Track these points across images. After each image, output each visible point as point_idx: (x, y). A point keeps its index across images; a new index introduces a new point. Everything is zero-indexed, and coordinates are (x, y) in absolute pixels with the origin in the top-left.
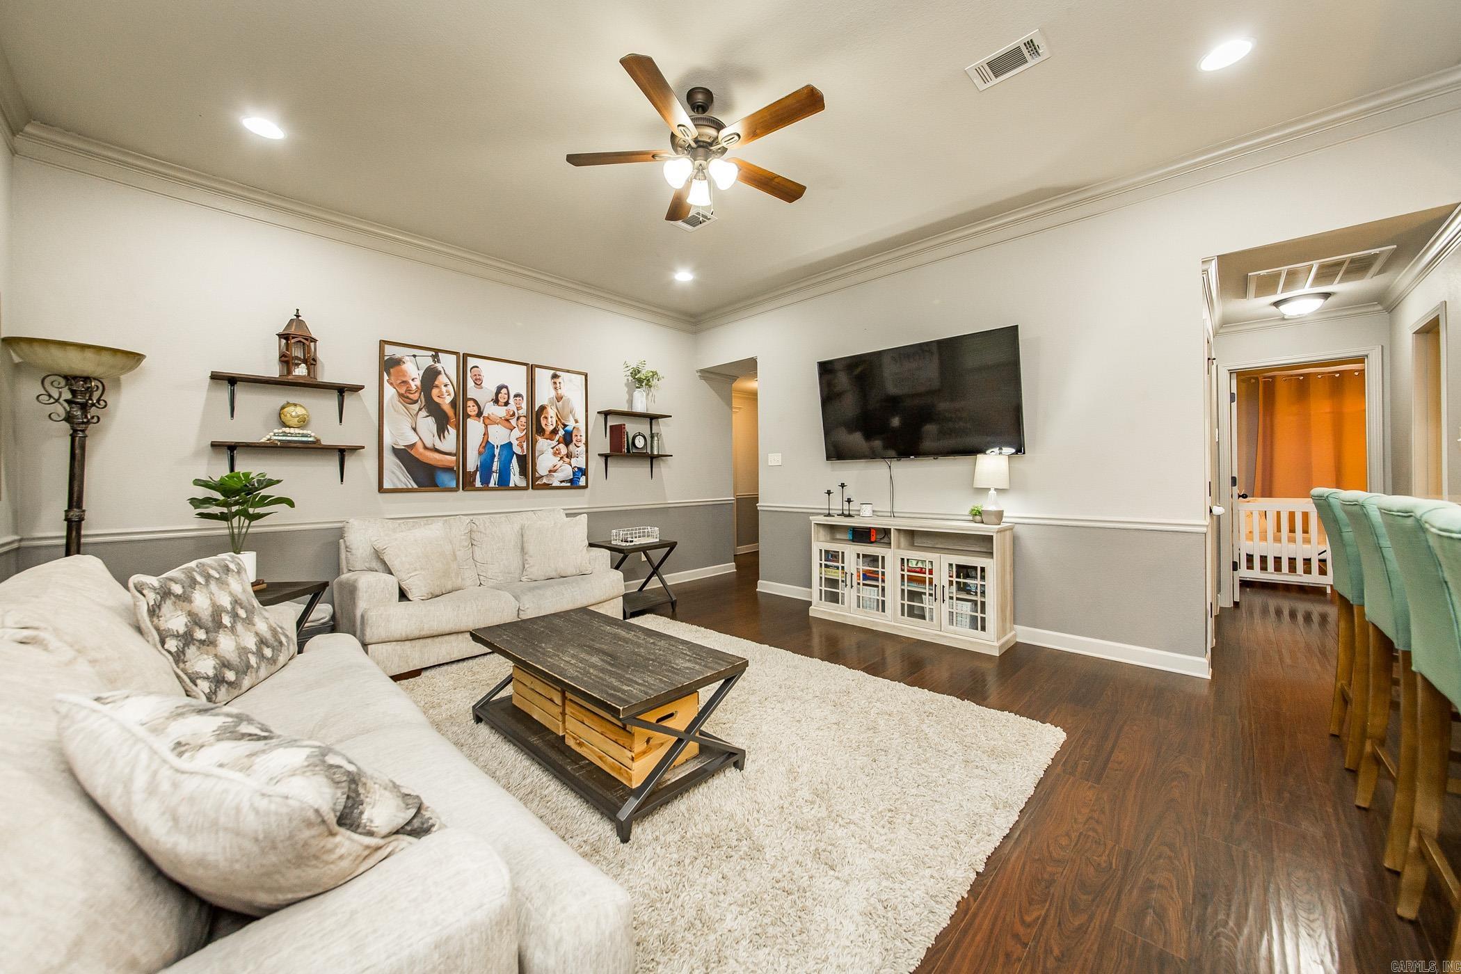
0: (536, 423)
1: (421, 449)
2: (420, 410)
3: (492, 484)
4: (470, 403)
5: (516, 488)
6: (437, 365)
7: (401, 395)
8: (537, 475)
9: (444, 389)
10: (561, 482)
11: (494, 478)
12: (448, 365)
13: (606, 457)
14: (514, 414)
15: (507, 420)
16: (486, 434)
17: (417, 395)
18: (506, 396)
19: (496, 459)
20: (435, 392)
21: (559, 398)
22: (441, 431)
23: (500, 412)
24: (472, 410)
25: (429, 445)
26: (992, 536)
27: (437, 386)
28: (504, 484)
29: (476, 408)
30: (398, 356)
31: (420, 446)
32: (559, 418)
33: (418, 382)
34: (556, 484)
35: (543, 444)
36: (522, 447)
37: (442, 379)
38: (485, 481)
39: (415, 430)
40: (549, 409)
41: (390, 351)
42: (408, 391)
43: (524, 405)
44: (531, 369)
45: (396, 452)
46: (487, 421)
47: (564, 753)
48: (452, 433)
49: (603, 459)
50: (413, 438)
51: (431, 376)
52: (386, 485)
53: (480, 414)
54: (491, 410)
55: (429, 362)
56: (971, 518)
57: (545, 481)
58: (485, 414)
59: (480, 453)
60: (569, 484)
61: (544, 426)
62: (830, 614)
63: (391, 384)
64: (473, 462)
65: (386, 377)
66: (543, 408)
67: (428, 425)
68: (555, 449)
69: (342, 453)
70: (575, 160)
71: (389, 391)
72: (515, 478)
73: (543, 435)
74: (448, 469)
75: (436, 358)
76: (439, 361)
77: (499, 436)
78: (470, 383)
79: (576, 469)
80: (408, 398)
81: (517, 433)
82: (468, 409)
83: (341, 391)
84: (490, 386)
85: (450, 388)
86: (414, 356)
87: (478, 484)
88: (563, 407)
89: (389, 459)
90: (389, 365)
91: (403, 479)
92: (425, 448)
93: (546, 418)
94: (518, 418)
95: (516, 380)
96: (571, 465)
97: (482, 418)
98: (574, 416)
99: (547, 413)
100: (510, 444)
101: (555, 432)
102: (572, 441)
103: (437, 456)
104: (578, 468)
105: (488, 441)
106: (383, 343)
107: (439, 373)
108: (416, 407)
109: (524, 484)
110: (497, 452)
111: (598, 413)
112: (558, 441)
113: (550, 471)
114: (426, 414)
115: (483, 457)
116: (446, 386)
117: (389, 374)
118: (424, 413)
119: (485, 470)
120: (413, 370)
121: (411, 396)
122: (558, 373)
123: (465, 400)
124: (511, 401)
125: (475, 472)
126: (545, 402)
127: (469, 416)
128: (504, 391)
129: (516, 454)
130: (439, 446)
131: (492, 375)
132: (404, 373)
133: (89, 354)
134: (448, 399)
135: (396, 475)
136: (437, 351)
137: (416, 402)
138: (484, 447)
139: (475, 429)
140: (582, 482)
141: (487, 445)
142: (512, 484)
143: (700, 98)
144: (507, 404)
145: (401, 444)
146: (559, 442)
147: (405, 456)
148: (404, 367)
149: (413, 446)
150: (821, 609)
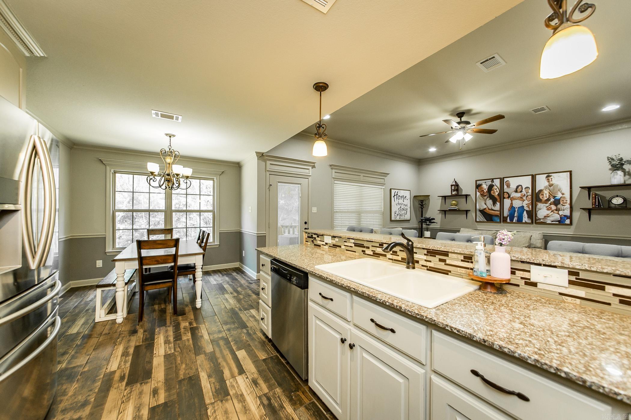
0: (536, 197)
1: (488, 210)
2: (487, 198)
3: (514, 221)
4: (505, 194)
6: (493, 183)
7: (481, 194)
8: (537, 218)
9: (495, 190)
10: (552, 221)
11: (515, 219)
12: (497, 182)
13: (589, 210)
14: (525, 195)
15: (521, 198)
16: (512, 204)
17: (486, 194)
18: (521, 189)
19: (516, 212)
20: (492, 192)
21: (551, 185)
22: (494, 204)
23: (518, 195)
24: (506, 195)
25: (490, 208)
27: (493, 190)
28: (520, 221)
29: (507, 195)
30: (481, 183)
31: (487, 208)
32: (550, 194)
33: (487, 190)
34: (549, 222)
35: (540, 205)
36: (529, 207)
37: (495, 187)
38: (512, 220)
39: (486, 204)
40: (544, 191)
41: (478, 182)
42: (484, 193)
43: (530, 191)
45: (480, 211)
46: (512, 199)
48: (498, 204)
50: (485, 207)
51: (491, 187)
52: (477, 220)
53: (509, 197)
54: (514, 195)
55: (490, 183)
57: (542, 221)
58: (511, 196)
59: (509, 210)
60: (558, 223)
61: (541, 198)
63: (479, 192)
64: (506, 213)
65: (477, 190)
66: (541, 191)
67: (490, 202)
68: (548, 207)
69: (467, 212)
71: (478, 194)
72: (525, 218)
73: (541, 202)
74: (497, 216)
75: (492, 181)
76: (493, 182)
77: (517, 204)
78: (505, 187)
79: (563, 216)
80: (483, 195)
81: (526, 202)
82: (505, 196)
83: (467, 196)
84: (513, 186)
85: (498, 190)
86: (485, 182)
87: (508, 220)
88: (554, 189)
89: (478, 213)
90: (478, 187)
91: (482, 219)
92: (489, 209)
93: (543, 195)
94: (527, 196)
95: (526, 182)
96: (559, 214)
97: (510, 198)
98: (561, 192)
99: (544, 193)
100: (523, 207)
101: (548, 200)
102: (560, 203)
103: (493, 212)
104: (564, 215)
105: (512, 206)
106: (476, 181)
107: (494, 186)
108: (486, 197)
109: (530, 221)
110: (516, 210)
111: (581, 188)
112: (550, 204)
113: (545, 217)
114: (489, 199)
115: (510, 212)
116: (496, 189)
117: (478, 189)
118: (488, 199)
119: (512, 217)
120: (485, 187)
121: (484, 194)
122: (550, 175)
123: (504, 193)
124: (524, 190)
125: (507, 217)
126: (542, 188)
127: (505, 198)
128: (520, 187)
129: (526, 210)
130: (493, 208)
131: (514, 183)
132: (482, 188)
134: (497, 194)
135: (480, 217)
136: (493, 179)
137: (486, 196)
138: (511, 208)
139: (507, 203)
140: (568, 221)
141: (512, 208)
142: (524, 221)
144: (521, 192)
145: (482, 208)
146: (551, 204)
147: (483, 212)
148: (482, 186)
149: (485, 209)
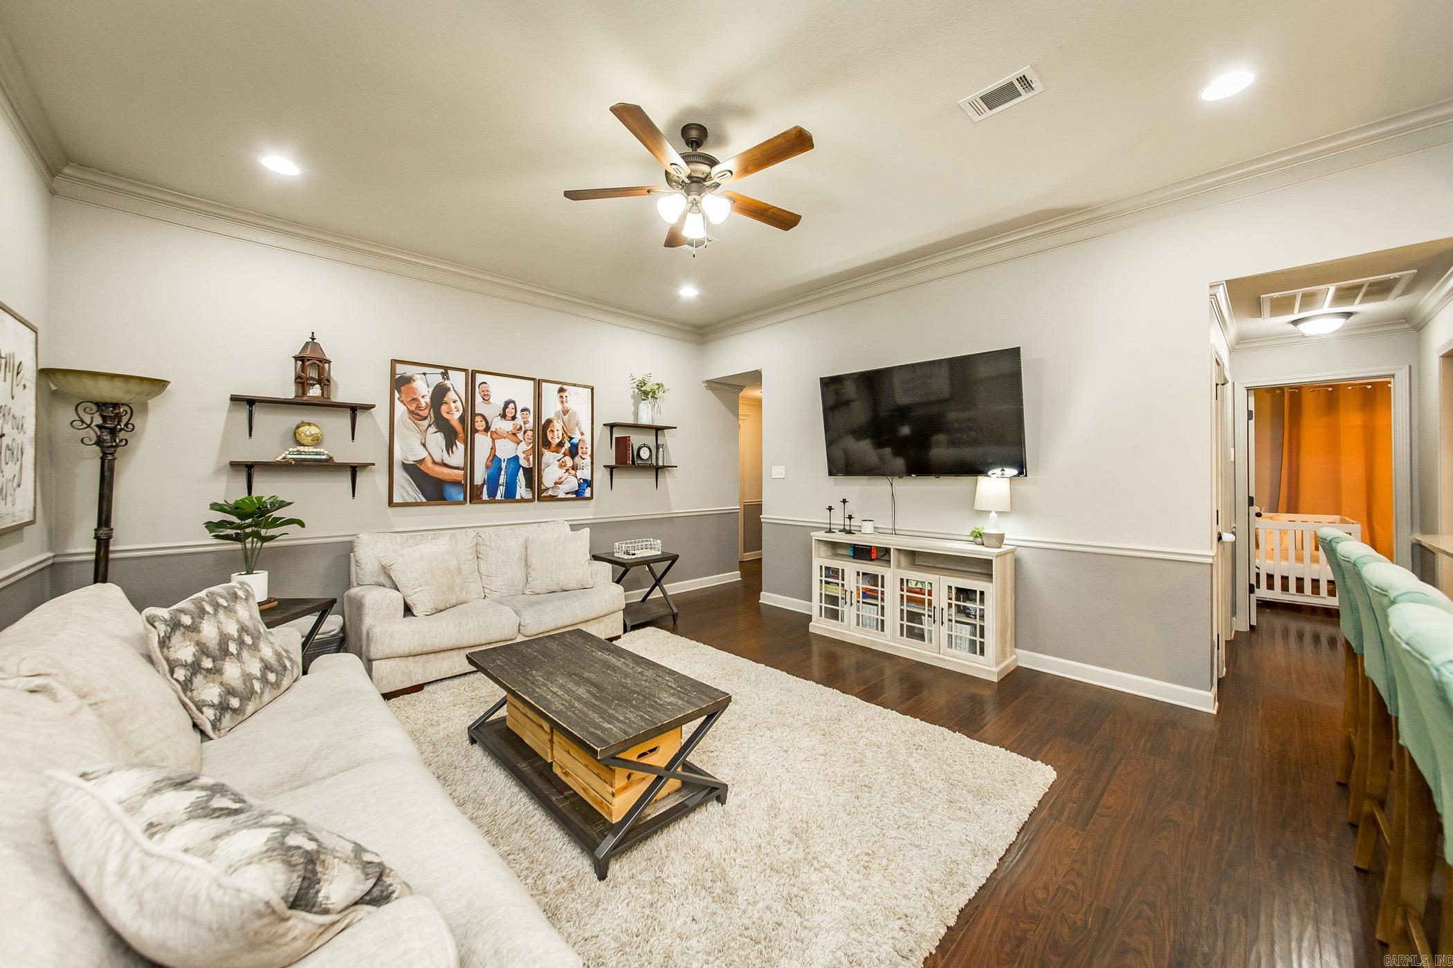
0: (542, 437)
1: (430, 464)
2: (430, 426)
3: (498, 497)
4: (478, 419)
5: (523, 500)
6: (446, 382)
7: (411, 412)
8: (543, 487)
9: (453, 405)
10: (567, 494)
11: (501, 490)
12: (457, 381)
13: (611, 469)
14: (521, 428)
15: (514, 434)
16: (493, 448)
17: (426, 412)
18: (514, 411)
19: (503, 473)
20: (444, 408)
21: (565, 412)
22: (450, 446)
23: (507, 426)
24: (480, 424)
25: (438, 459)
26: (992, 560)
27: (446, 403)
28: (510, 496)
29: (484, 423)
30: (409, 374)
31: (429, 461)
32: (565, 432)
33: (428, 399)
34: (562, 495)
35: (549, 456)
36: (528, 460)
37: (451, 395)
38: (492, 494)
39: (424, 445)
40: (555, 423)
41: (401, 370)
42: (418, 407)
43: (531, 419)
44: (538, 384)
45: (407, 468)
46: (495, 436)
47: (550, 782)
48: (461, 446)
49: (609, 470)
50: (422, 454)
51: (440, 393)
52: (396, 499)
53: (487, 429)
54: (499, 425)
55: (439, 379)
56: (972, 539)
57: (550, 493)
58: (493, 429)
59: (487, 467)
60: (574, 496)
61: (550, 439)
62: (830, 631)
63: (402, 402)
64: (480, 476)
65: (397, 395)
66: (549, 422)
67: (437, 440)
68: (561, 461)
69: (354, 470)
70: (572, 195)
71: (400, 409)
72: (522, 491)
73: (549, 448)
74: (456, 483)
75: (445, 375)
76: (448, 378)
77: (506, 450)
78: (478, 399)
79: (582, 481)
80: (418, 414)
81: (524, 447)
82: (476, 424)
83: (354, 410)
84: (497, 401)
85: (459, 403)
86: (425, 374)
87: (485, 496)
88: (569, 421)
89: (399, 474)
90: (400, 383)
91: (412, 493)
92: (434, 462)
93: (552, 431)
94: (525, 432)
95: (523, 394)
96: (576, 477)
97: (489, 433)
98: (579, 429)
99: (553, 426)
100: (516, 458)
101: (561, 444)
102: (578, 453)
103: (446, 470)
104: (584, 480)
105: (495, 455)
106: (394, 362)
107: (448, 389)
108: (426, 423)
109: (530, 497)
110: (504, 465)
111: (604, 425)
112: (564, 453)
113: (556, 483)
114: (436, 430)
115: (490, 471)
116: (454, 402)
117: (400, 392)
118: (433, 429)
119: (492, 483)
120: (423, 388)
121: (421, 413)
122: (565, 387)
123: (474, 415)
124: (519, 415)
125: (482, 485)
126: (551, 416)
127: (477, 431)
128: (511, 406)
129: (523, 467)
130: (447, 460)
131: (500, 390)
132: (414, 391)
133: (118, 383)
134: (457, 415)
135: (406, 489)
136: (446, 368)
137: (425, 418)
138: (492, 461)
139: (482, 443)
140: (587, 493)
141: (494, 459)
142: (518, 497)
143: (694, 134)
144: (514, 418)
145: (411, 460)
146: (565, 455)
147: (414, 470)
148: (414, 384)
149: (423, 460)
150: (820, 626)
